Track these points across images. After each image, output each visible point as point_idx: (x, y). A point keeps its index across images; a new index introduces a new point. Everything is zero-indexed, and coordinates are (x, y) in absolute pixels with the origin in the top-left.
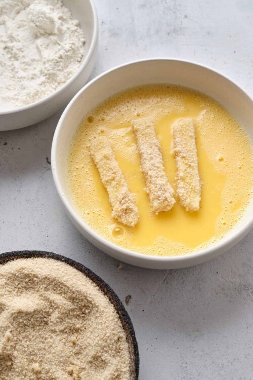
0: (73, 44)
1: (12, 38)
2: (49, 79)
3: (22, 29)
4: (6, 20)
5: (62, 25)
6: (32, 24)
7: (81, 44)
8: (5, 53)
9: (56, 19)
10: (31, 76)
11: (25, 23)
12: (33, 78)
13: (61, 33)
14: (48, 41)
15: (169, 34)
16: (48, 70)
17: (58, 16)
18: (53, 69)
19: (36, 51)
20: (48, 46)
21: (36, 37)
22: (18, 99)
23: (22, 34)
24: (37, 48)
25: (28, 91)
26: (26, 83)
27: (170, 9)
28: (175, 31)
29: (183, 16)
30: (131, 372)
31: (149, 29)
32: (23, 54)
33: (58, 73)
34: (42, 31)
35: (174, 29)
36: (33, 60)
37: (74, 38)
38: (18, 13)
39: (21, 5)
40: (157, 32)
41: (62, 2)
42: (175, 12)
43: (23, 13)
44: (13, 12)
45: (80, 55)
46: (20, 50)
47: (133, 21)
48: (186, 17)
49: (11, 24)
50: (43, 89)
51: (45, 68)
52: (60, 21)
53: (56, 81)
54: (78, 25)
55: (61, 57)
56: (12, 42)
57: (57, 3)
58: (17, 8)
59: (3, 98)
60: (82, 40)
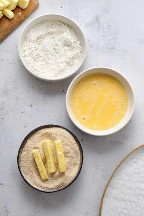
0: (77, 52)
1: (56, 45)
2: (67, 64)
3: (60, 41)
4: (55, 37)
5: (74, 45)
6: (64, 42)
7: (80, 52)
8: (53, 50)
9: (72, 42)
10: (61, 62)
11: (61, 39)
12: (62, 63)
13: (73, 48)
14: (69, 48)
15: (111, 49)
16: (68, 61)
17: (74, 41)
18: (69, 61)
19: (64, 51)
20: (68, 50)
21: (65, 45)
22: (56, 70)
23: (60, 43)
24: (65, 50)
25: (60, 68)
26: (60, 64)
28: (113, 48)
29: (117, 43)
30: (80, 164)
31: (104, 46)
32: (59, 52)
33: (71, 62)
34: (67, 45)
35: (113, 47)
36: (63, 55)
37: (78, 50)
38: (59, 34)
39: (61, 32)
40: (107, 47)
41: (75, 33)
42: (114, 40)
43: (61, 34)
44: (58, 34)
45: (79, 56)
46: (59, 50)
47: (99, 41)
48: (118, 43)
49: (57, 39)
50: (65, 68)
51: (67, 60)
52: (74, 43)
53: (70, 65)
54: (80, 44)
55: (72, 57)
56: (56, 46)
57: (74, 34)
58: (59, 32)
59: (52, 69)
60: (81, 50)
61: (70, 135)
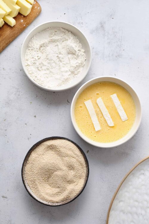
0: (82, 61)
1: (60, 53)
2: (72, 73)
3: (64, 49)
4: (58, 45)
5: (79, 53)
6: (68, 50)
7: (85, 60)
8: (57, 59)
9: (77, 50)
10: (66, 71)
11: (65, 47)
12: (66, 72)
13: (78, 56)
14: (73, 57)
15: (116, 57)
16: (72, 70)
17: (78, 49)
18: (74, 70)
19: (68, 59)
20: (73, 58)
21: (69, 53)
22: (60, 80)
23: (64, 51)
24: (69, 58)
25: (64, 78)
26: (64, 74)
27: (119, 46)
29: (123, 50)
30: (86, 177)
31: (110, 54)
32: (63, 60)
33: (75, 71)
34: (71, 53)
35: (119, 55)
36: (67, 63)
37: (82, 58)
38: (63, 41)
39: (64, 39)
40: (112, 55)
41: (80, 41)
42: (120, 47)
43: (65, 42)
44: (61, 42)
45: (83, 65)
46: (63, 58)
47: (104, 49)
48: (124, 50)
49: (60, 46)
50: (70, 77)
51: (71, 69)
52: (78, 52)
53: (74, 74)
54: (84, 52)
55: (77, 66)
56: (60, 54)
57: (78, 41)
58: (63, 40)
59: (55, 78)
60: (85, 59)
61: (75, 147)
